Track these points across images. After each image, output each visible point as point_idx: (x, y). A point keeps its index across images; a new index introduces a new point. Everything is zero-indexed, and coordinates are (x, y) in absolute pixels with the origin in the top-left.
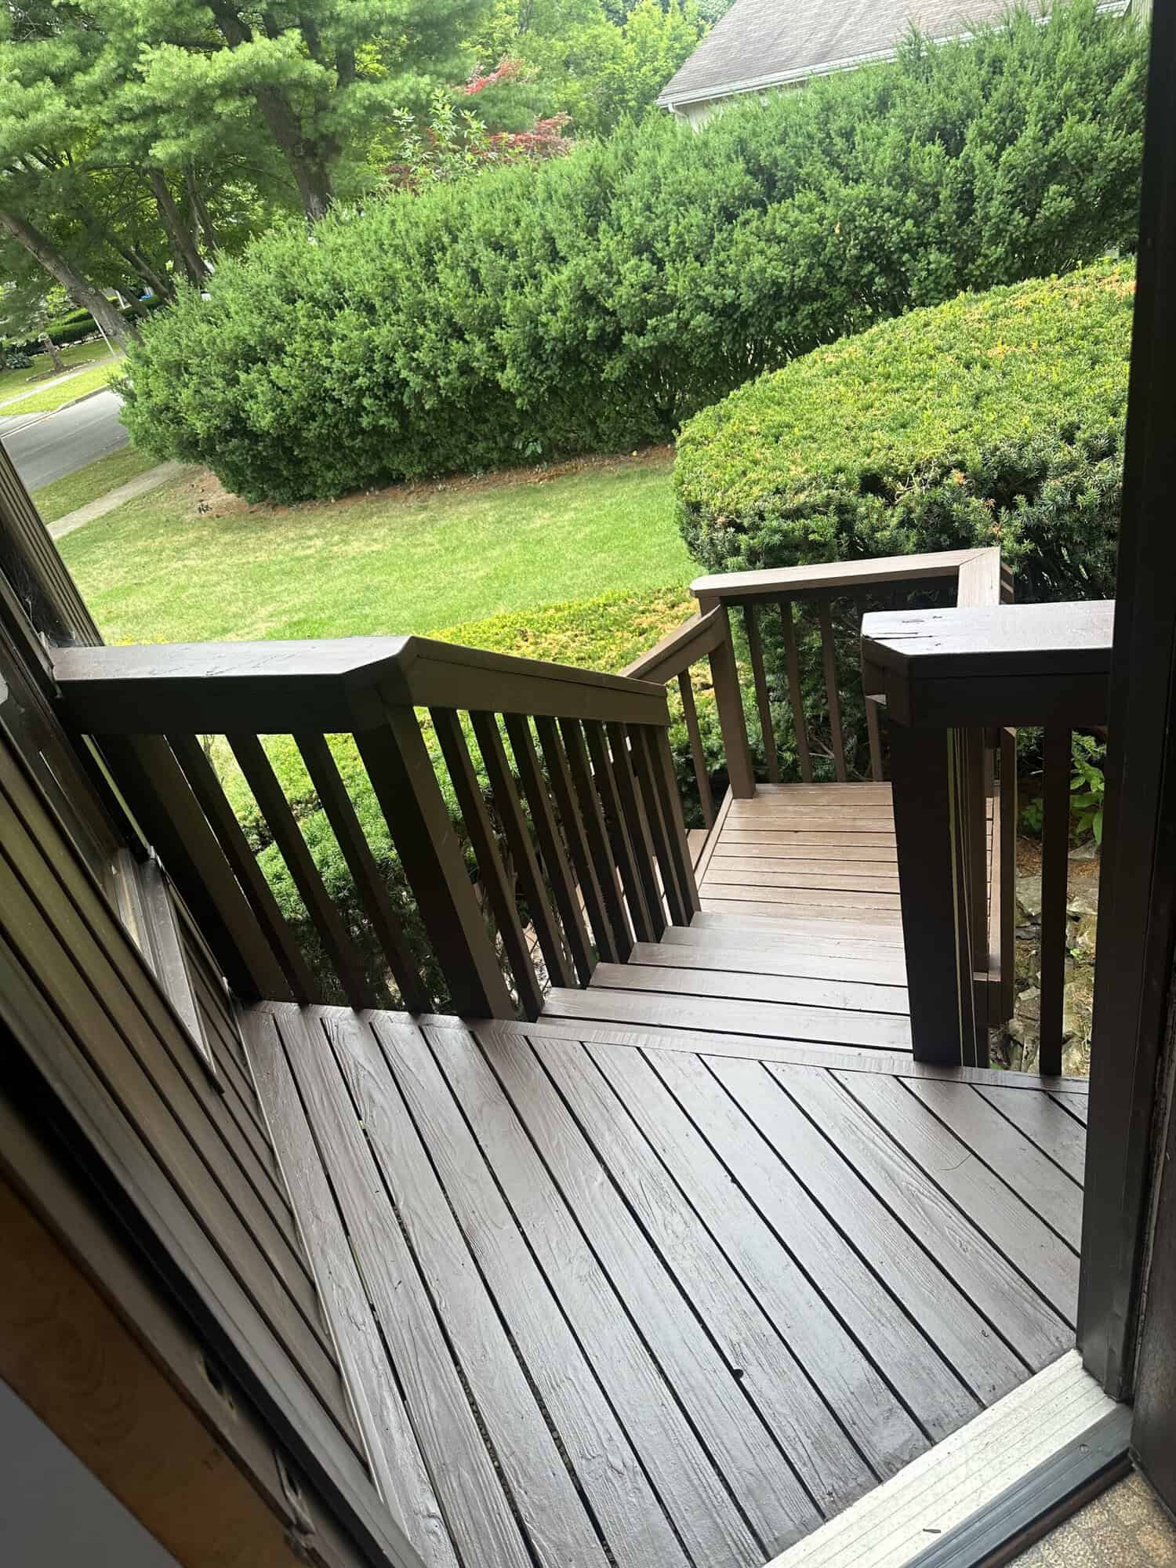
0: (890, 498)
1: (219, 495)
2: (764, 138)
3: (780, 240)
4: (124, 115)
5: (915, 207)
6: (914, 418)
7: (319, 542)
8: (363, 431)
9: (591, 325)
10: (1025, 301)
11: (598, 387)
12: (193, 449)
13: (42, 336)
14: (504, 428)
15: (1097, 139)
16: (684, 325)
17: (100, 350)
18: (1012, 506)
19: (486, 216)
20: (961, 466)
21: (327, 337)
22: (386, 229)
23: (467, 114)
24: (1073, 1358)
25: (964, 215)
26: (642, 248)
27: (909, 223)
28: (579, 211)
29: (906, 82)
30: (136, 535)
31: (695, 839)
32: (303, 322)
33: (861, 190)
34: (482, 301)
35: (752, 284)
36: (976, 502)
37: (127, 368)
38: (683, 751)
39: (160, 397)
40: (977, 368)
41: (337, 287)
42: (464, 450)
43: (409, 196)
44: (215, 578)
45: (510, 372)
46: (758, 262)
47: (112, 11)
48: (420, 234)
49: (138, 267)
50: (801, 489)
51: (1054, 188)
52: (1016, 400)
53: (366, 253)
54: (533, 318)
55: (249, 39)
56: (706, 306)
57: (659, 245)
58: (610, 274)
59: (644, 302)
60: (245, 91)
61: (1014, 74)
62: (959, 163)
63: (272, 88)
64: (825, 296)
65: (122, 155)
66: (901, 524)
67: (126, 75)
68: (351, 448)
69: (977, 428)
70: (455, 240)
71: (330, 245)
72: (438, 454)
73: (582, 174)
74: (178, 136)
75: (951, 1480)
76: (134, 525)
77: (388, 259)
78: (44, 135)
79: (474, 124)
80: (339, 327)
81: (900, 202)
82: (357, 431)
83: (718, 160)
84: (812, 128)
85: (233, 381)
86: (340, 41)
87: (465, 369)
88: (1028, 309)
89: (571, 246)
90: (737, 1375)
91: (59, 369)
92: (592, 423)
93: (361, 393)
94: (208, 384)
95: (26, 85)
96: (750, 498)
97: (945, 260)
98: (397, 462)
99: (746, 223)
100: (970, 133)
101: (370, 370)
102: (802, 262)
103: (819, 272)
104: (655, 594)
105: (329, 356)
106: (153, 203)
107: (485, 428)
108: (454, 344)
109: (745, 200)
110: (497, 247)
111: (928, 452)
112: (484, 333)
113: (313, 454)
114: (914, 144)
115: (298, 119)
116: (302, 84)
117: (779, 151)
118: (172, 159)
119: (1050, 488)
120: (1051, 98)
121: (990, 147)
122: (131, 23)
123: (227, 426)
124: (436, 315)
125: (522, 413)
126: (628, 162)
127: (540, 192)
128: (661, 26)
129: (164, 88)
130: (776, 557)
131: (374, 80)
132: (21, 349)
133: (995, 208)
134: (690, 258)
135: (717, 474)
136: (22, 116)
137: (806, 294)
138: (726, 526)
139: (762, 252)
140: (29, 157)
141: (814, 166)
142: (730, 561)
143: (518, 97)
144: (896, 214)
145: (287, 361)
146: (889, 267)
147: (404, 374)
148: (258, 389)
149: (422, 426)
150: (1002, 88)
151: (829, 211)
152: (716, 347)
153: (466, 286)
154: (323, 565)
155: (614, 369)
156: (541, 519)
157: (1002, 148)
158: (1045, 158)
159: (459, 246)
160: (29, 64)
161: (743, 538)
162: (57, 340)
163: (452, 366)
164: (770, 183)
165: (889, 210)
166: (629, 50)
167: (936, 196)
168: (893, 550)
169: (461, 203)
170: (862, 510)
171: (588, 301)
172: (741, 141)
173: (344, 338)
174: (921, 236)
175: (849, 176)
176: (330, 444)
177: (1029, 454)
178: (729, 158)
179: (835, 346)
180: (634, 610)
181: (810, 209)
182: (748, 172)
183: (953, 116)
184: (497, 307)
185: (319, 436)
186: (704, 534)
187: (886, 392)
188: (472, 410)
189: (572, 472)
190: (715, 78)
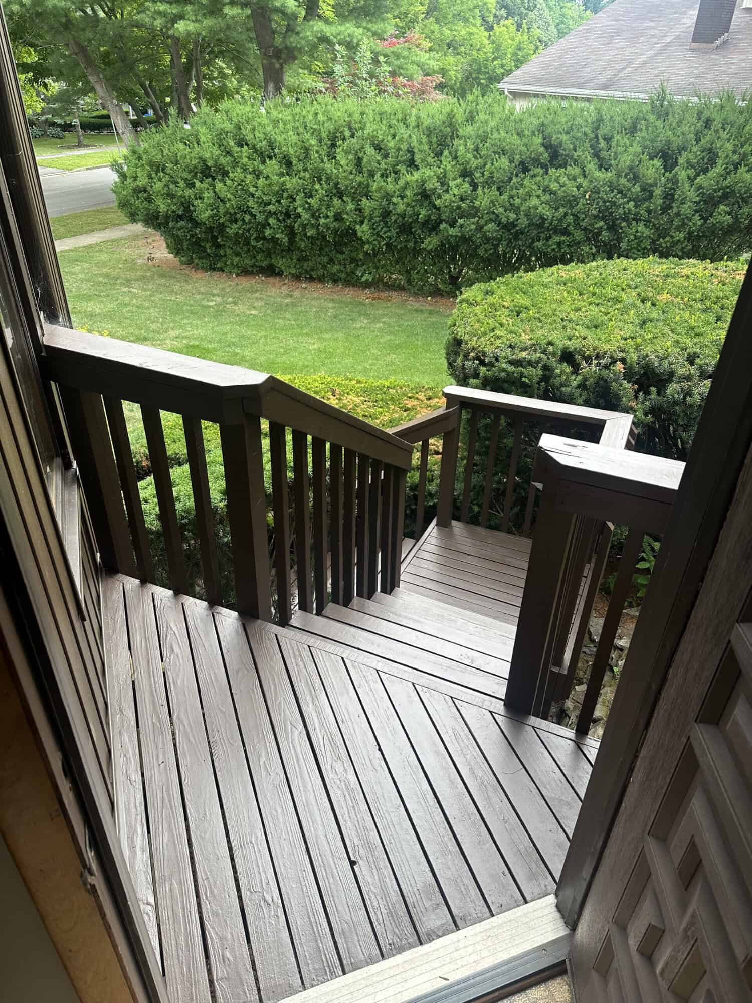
0: (576, 369)
1: (163, 253)
2: (557, 128)
3: (551, 192)
5: (637, 195)
6: (603, 324)
7: (219, 299)
8: (264, 238)
9: (423, 212)
10: (686, 271)
11: (417, 252)
12: (154, 220)
13: (75, 121)
14: (353, 260)
16: (480, 228)
17: (112, 141)
18: (647, 393)
19: (376, 127)
20: (623, 360)
21: (257, 174)
22: (311, 117)
23: (381, 58)
24: (551, 899)
25: (665, 209)
26: (466, 173)
27: (632, 203)
28: (434, 140)
29: (651, 118)
31: (407, 543)
32: (245, 160)
33: (608, 175)
34: (358, 179)
35: (527, 215)
36: (626, 384)
38: (414, 488)
39: (142, 181)
40: (648, 304)
41: (271, 145)
42: (324, 267)
43: (331, 100)
44: (147, 304)
45: (365, 227)
46: (535, 201)
48: (330, 126)
49: (148, 96)
50: (525, 349)
51: (722, 207)
52: (667, 330)
53: (295, 129)
54: (388, 196)
56: (497, 219)
57: (477, 175)
58: (443, 184)
59: (459, 207)
60: (246, 4)
61: (717, 132)
62: (670, 176)
64: (569, 234)
65: (157, 22)
66: (579, 386)
68: (254, 247)
69: (639, 340)
70: (352, 136)
71: (274, 117)
72: (307, 265)
73: (441, 117)
74: (196, 21)
75: (462, 952)
76: (104, 257)
77: (308, 136)
79: (384, 66)
80: (266, 171)
81: (629, 189)
82: (261, 237)
83: (527, 133)
84: (588, 130)
85: (193, 185)
87: (338, 217)
88: (688, 277)
89: (423, 161)
90: (353, 863)
91: (79, 146)
92: (408, 272)
93: (270, 214)
94: (176, 183)
96: (493, 346)
97: (647, 232)
98: (280, 263)
99: (534, 176)
100: (682, 160)
101: (279, 202)
102: (561, 209)
103: (570, 219)
104: (419, 388)
105: (255, 186)
106: (168, 58)
107: (341, 257)
108: (336, 202)
109: (537, 162)
110: (378, 148)
111: (606, 347)
112: (356, 199)
113: (229, 243)
115: (274, 32)
116: (282, 11)
117: (564, 138)
118: (189, 33)
119: (673, 388)
120: (735, 152)
121: (691, 172)
123: (180, 212)
124: (329, 179)
125: (367, 254)
126: (471, 118)
127: (412, 121)
128: (513, 39)
130: (500, 385)
131: (327, 21)
132: (59, 126)
133: (686, 209)
134: (494, 188)
135: (477, 326)
137: (558, 229)
138: (475, 358)
139: (539, 196)
140: (97, 7)
141: (584, 154)
142: (471, 381)
143: (414, 58)
144: (625, 196)
145: (229, 182)
146: (612, 227)
147: (300, 210)
148: (206, 195)
149: (302, 244)
150: (708, 138)
151: (585, 183)
152: (496, 247)
153: (352, 167)
154: (217, 315)
155: (430, 242)
157: (698, 174)
158: (722, 188)
159: (354, 141)
161: (483, 369)
162: (84, 127)
163: (331, 214)
164: (554, 157)
165: (621, 192)
166: (490, 48)
167: (651, 192)
168: (569, 400)
169: (362, 114)
170: (558, 371)
171: (425, 197)
172: (543, 125)
173: (267, 177)
174: (636, 214)
175: (603, 165)
176: (242, 240)
177: (666, 363)
178: (533, 134)
179: (568, 267)
180: (405, 394)
181: (574, 179)
182: (543, 145)
183: (674, 146)
184: (368, 185)
185: (236, 234)
186: (459, 360)
187: (590, 304)
188: (336, 244)
189: (388, 300)
190: (537, 81)
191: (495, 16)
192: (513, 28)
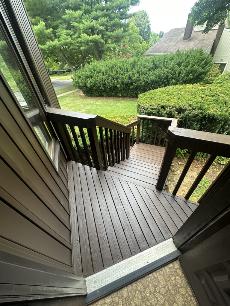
0: (165, 109)
1: (82, 94)
2: (156, 61)
3: (155, 74)
4: (78, 42)
5: (173, 73)
6: (170, 99)
7: (93, 102)
8: (100, 89)
9: (130, 81)
10: (187, 87)
11: (129, 89)
12: (80, 88)
13: (65, 70)
14: (117, 92)
15: (198, 69)
16: (141, 83)
17: (71, 73)
18: (180, 114)
19: (120, 64)
20: (175, 107)
21: (98, 76)
22: (107, 64)
23: (120, 51)
24: (171, 239)
25: (179, 76)
26: (138, 72)
27: (172, 75)
28: (131, 66)
29: (176, 56)
30: (72, 97)
31: (130, 147)
32: (95, 74)
33: (167, 70)
34: (117, 75)
35: (150, 80)
36: (176, 112)
37: (74, 76)
38: (131, 136)
39: (77, 80)
40: (179, 95)
41: (100, 70)
42: (112, 94)
43: (111, 60)
44: (80, 104)
45: (119, 85)
46: (152, 77)
47: (78, 27)
48: (111, 65)
49: (77, 64)
50: (154, 106)
51: (191, 74)
52: (184, 100)
53: (104, 66)
54: (123, 79)
55: (95, 35)
56: (144, 81)
57: (140, 72)
58: (133, 75)
59: (137, 79)
60: (93, 42)
61: (190, 58)
62: (180, 69)
63: (97, 42)
64: (159, 83)
65: (77, 48)
66: (165, 113)
67: (79, 37)
68: (98, 91)
69: (178, 102)
70: (115, 67)
71: (100, 64)
72: (108, 94)
73: (133, 61)
74: (84, 46)
76: (72, 96)
77: (107, 68)
78: (68, 43)
79: (121, 52)
80: (100, 76)
81: (171, 72)
82: (99, 89)
83: (150, 62)
84: (163, 60)
85: (86, 80)
86: (106, 38)
87: (114, 84)
88: (187, 88)
89: (130, 70)
90: (124, 229)
91: (66, 75)
92: (127, 93)
93: (101, 84)
94: (83, 80)
95: (67, 36)
96: (147, 106)
97: (175, 81)
98: (103, 94)
99: (151, 71)
100: (182, 65)
101: (102, 81)
102: (157, 78)
103: (159, 80)
104: (131, 116)
105: (98, 79)
106: (80, 55)
107: (115, 92)
108: (113, 80)
109: (152, 68)
110: (120, 69)
111: (171, 104)
112: (117, 80)
113: (94, 91)
114: (175, 65)
115: (99, 48)
116: (100, 43)
117: (158, 63)
118: (83, 50)
119: (186, 112)
120: (194, 62)
121: (184, 67)
122: (81, 30)
123: (84, 85)
124: (111, 76)
125: (119, 90)
126: (139, 60)
127: (127, 62)
128: (146, 45)
129: (83, 40)
130: (149, 114)
131: (109, 44)
132: (62, 72)
133: (183, 75)
134: (144, 75)
135: (143, 102)
136: (65, 40)
137: (157, 82)
138: (143, 109)
139: (153, 76)
140: (66, 46)
141: (162, 66)
142: (143, 113)
143: (127, 50)
144: (170, 74)
145: (93, 79)
146: (168, 81)
147: (106, 83)
148: (89, 81)
149: (107, 90)
150: (188, 59)
151: (162, 72)
152: (144, 87)
153: (116, 73)
154: (92, 105)
155: (131, 87)
156: (119, 104)
157: (186, 68)
158: (191, 70)
159: (116, 68)
160: (67, 33)
161: (145, 111)
162: (67, 71)
163: (112, 83)
164: (156, 67)
165: (169, 73)
166: (141, 47)
167: (176, 72)
168: (164, 116)
169: (117, 62)
170: (161, 110)
171: (130, 78)
172: (153, 60)
173: (100, 77)
174: (173, 77)
175: (166, 68)
176: (96, 90)
177: (184, 107)
178: (151, 62)
179: (161, 88)
180: (128, 117)
181: (160, 71)
182: (153, 65)
183: (181, 62)
184: (119, 76)
185: (95, 89)
186: (140, 109)
187: (167, 95)
188: (113, 89)
189: (124, 99)
190: (151, 52)
191: (142, 41)
192: (146, 43)
